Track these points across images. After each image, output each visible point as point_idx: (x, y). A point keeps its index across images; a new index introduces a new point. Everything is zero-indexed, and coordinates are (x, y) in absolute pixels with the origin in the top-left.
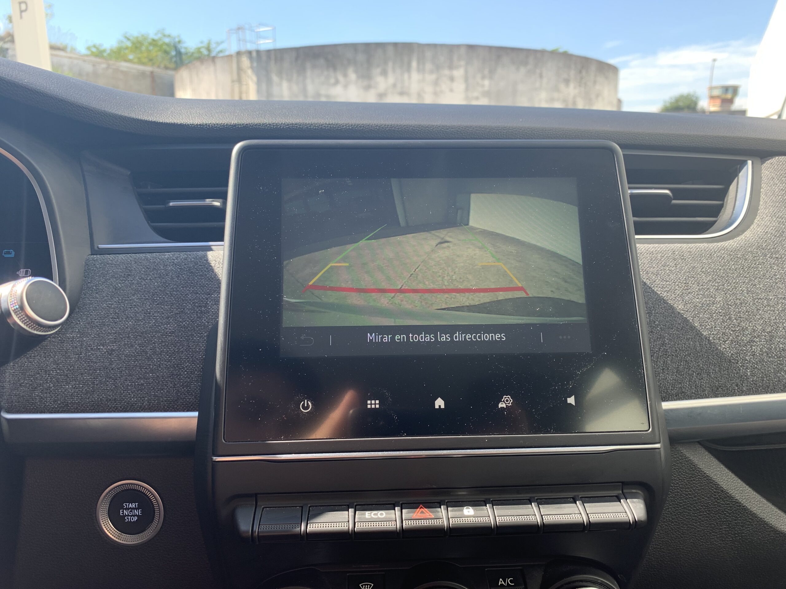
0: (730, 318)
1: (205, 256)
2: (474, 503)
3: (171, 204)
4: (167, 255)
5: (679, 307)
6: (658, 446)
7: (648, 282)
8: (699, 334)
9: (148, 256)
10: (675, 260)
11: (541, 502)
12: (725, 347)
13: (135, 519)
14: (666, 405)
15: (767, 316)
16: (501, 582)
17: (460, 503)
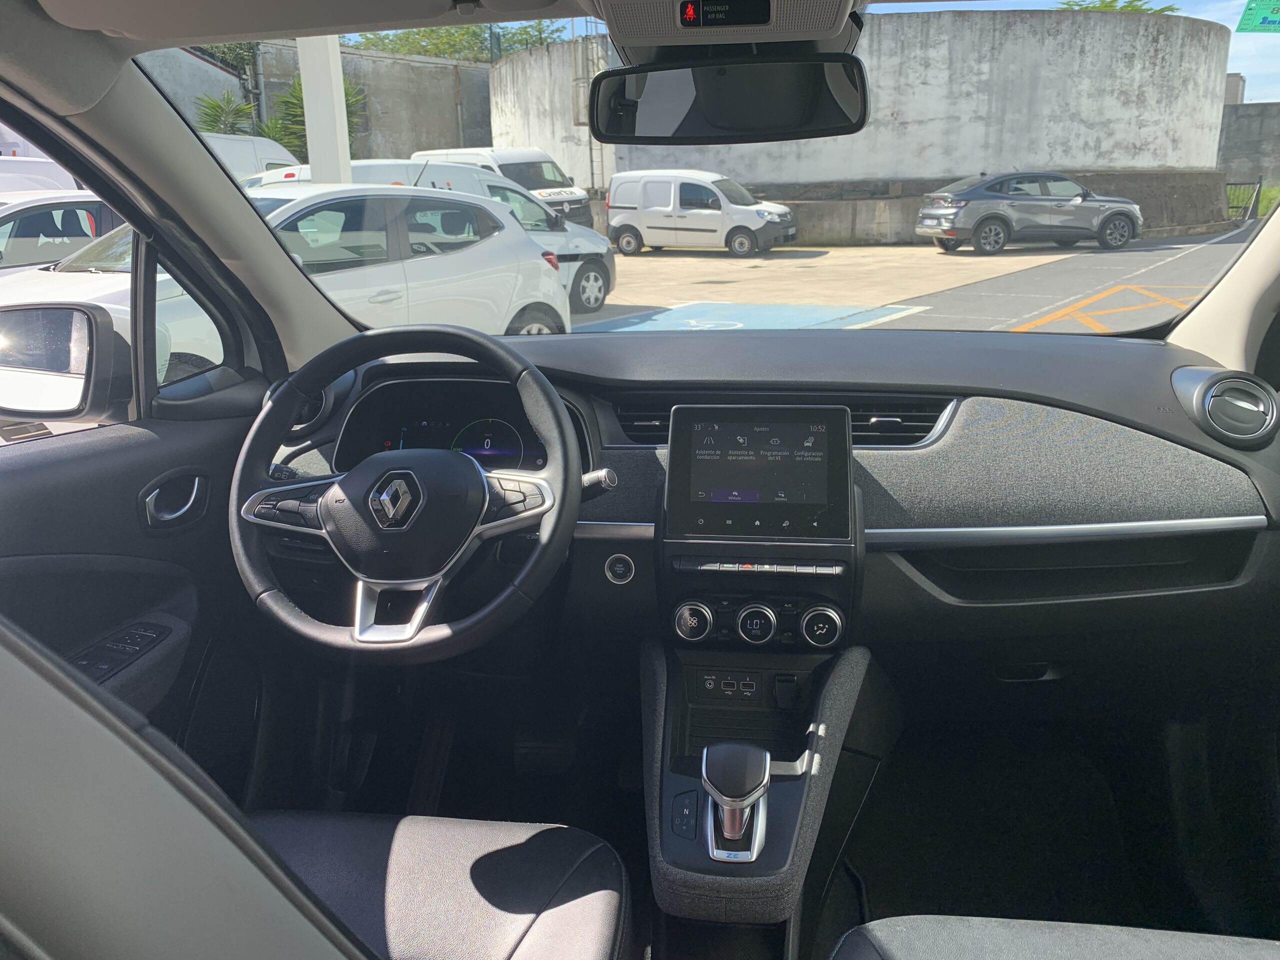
0: (910, 491)
1: (655, 453)
2: (770, 564)
3: (635, 424)
4: (637, 451)
5: (884, 484)
6: (853, 545)
7: (870, 471)
8: (892, 497)
9: (628, 451)
10: (887, 459)
11: (797, 565)
12: (905, 505)
13: (621, 572)
14: (867, 531)
15: (931, 490)
16: (786, 605)
17: (763, 564)
